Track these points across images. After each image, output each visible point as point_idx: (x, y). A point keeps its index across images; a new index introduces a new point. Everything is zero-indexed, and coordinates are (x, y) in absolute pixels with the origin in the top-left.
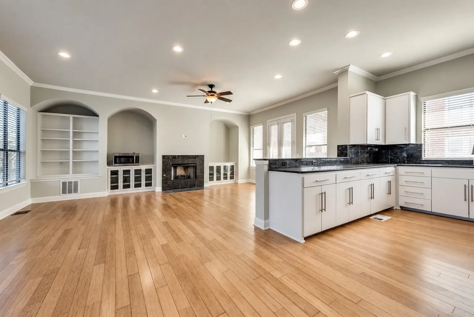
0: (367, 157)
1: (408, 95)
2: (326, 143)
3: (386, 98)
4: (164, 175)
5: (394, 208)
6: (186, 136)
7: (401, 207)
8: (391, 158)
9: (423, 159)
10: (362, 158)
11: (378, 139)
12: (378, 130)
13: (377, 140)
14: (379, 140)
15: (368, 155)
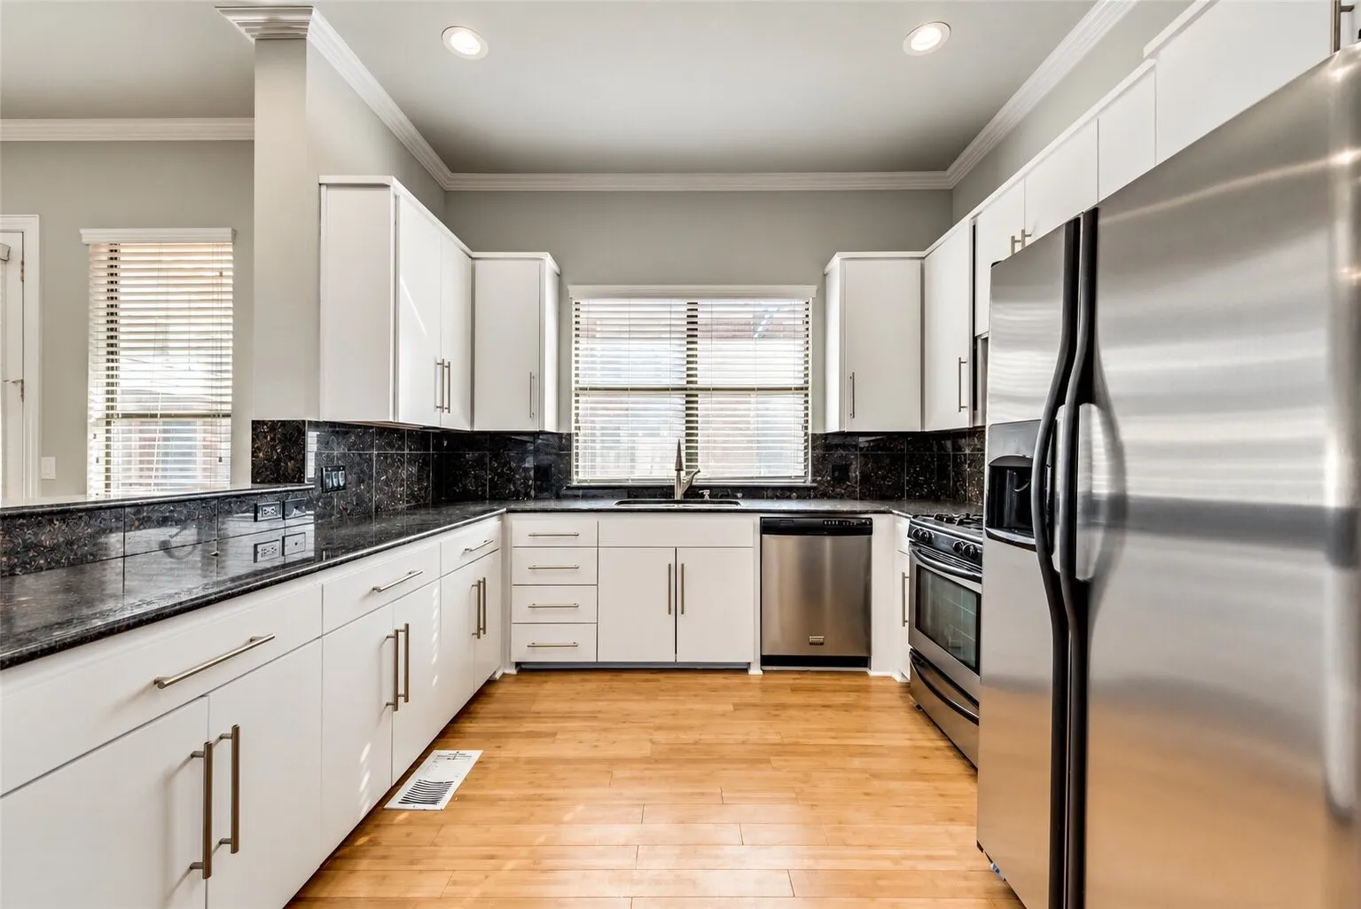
0: (410, 475)
1: (538, 262)
2: (227, 408)
3: (475, 254)
5: (498, 676)
7: (518, 664)
8: (491, 480)
9: (575, 484)
10: (387, 483)
11: (446, 405)
12: (446, 370)
13: (442, 407)
14: (449, 408)
15: (414, 470)
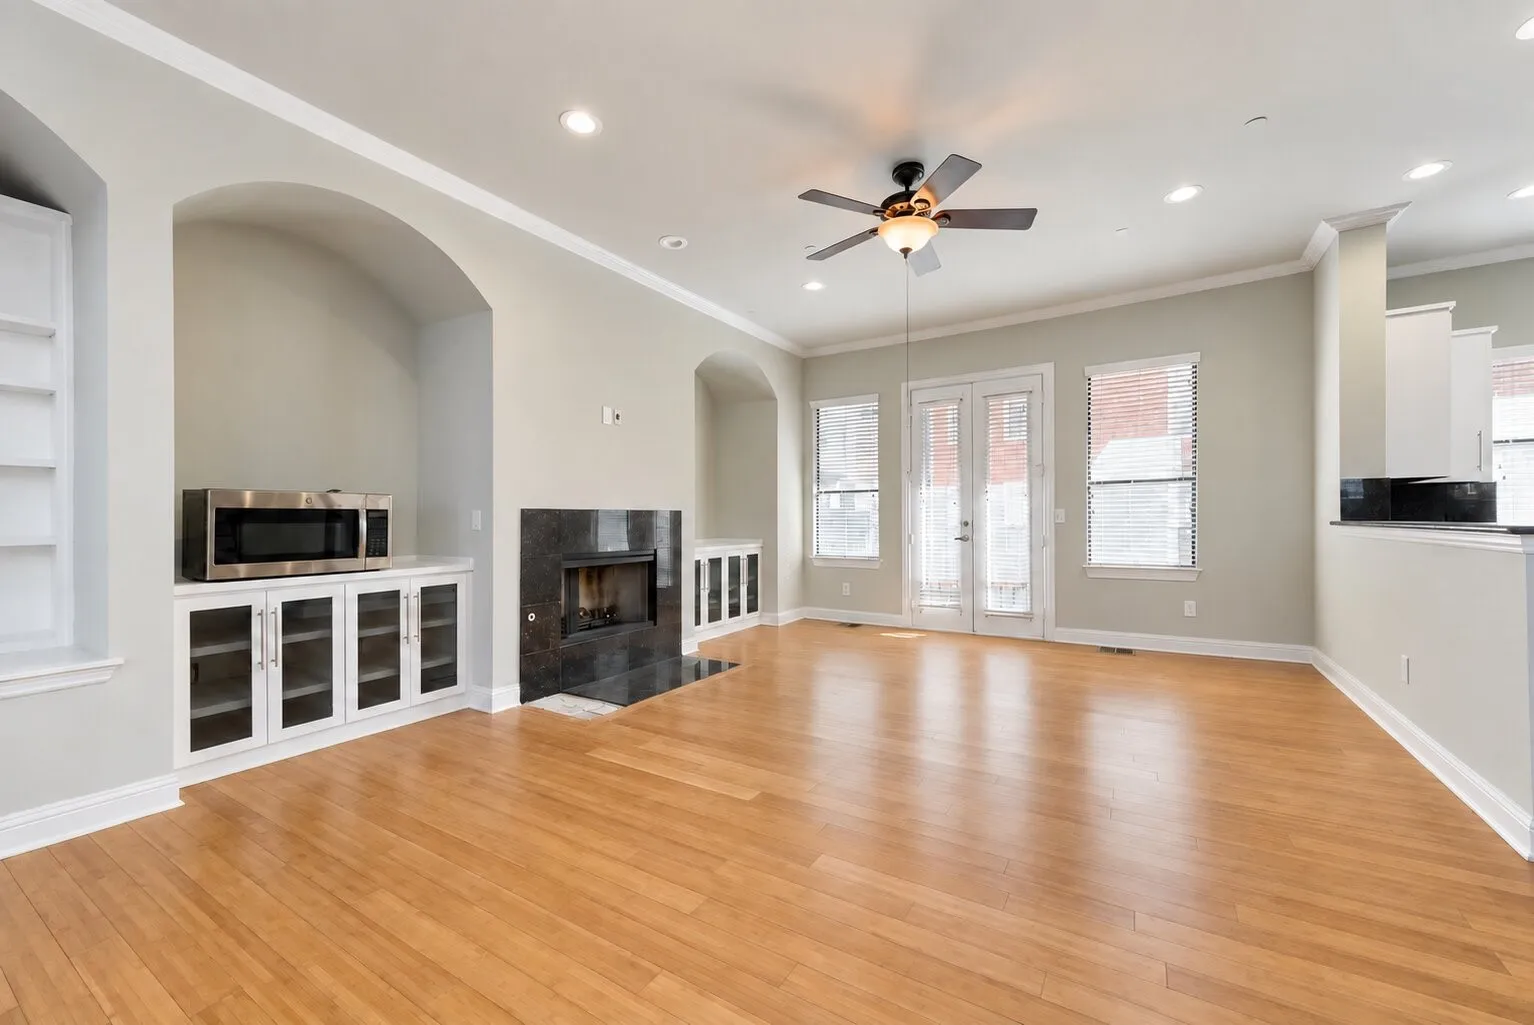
4: (532, 617)
6: (618, 416)
